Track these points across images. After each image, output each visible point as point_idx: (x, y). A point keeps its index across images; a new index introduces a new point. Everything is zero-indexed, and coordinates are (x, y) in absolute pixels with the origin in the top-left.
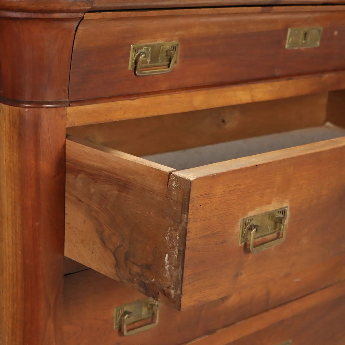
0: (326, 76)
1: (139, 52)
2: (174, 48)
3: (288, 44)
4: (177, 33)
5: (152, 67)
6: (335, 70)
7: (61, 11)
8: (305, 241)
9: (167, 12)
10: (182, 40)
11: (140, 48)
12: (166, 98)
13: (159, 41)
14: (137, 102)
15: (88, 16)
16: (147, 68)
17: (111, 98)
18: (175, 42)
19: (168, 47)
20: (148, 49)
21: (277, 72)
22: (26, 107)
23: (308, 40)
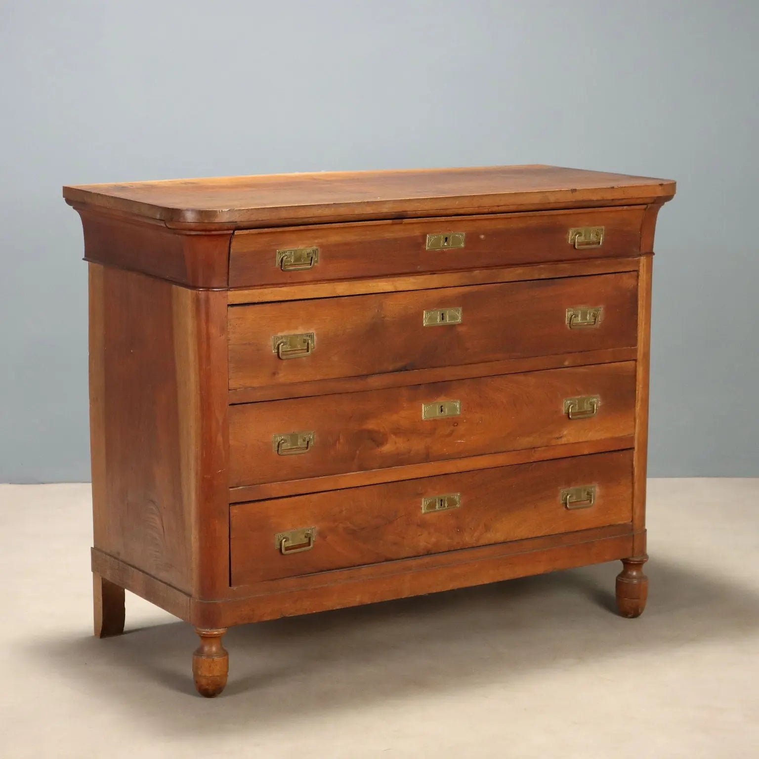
0: (477, 272)
1: (284, 255)
2: (315, 252)
3: (428, 246)
4: (316, 241)
5: (295, 265)
6: (487, 267)
7: (216, 230)
8: (335, 358)
9: (302, 227)
10: (321, 246)
11: (284, 252)
12: (311, 287)
13: (301, 247)
14: (284, 289)
15: (236, 232)
16: (291, 265)
17: (262, 286)
18: (315, 248)
19: (309, 250)
20: (291, 253)
21: (419, 268)
22: (201, 291)
23: (451, 243)
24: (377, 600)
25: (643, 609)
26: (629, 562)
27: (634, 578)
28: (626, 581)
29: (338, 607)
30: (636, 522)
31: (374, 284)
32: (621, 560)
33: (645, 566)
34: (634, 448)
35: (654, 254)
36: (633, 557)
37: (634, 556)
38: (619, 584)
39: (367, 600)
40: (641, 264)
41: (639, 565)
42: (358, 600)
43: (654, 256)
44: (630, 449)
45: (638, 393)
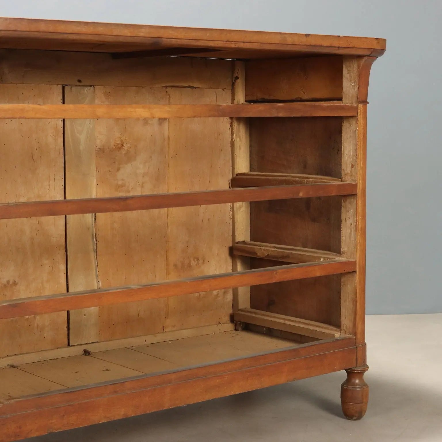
24: (139, 412)
25: (365, 412)
26: (353, 371)
27: (357, 385)
28: (351, 388)
29: (104, 421)
30: (359, 336)
31: (132, 110)
32: (345, 370)
33: (366, 374)
34: (355, 272)
35: (368, 103)
36: (357, 367)
37: (358, 365)
38: (344, 391)
39: (131, 413)
40: (359, 111)
41: (361, 373)
42: (122, 413)
43: (368, 105)
44: (353, 272)
45: (358, 223)
